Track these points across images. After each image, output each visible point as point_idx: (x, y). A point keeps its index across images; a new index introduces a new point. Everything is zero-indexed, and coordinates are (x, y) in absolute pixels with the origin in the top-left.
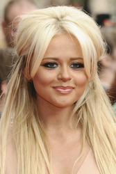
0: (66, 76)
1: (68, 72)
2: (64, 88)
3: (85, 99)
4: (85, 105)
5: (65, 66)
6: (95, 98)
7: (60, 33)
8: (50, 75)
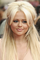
0: (20, 25)
1: (21, 24)
2: (20, 29)
3: (29, 33)
4: (29, 34)
5: (20, 22)
6: (33, 32)
7: (19, 11)
8: (15, 25)
